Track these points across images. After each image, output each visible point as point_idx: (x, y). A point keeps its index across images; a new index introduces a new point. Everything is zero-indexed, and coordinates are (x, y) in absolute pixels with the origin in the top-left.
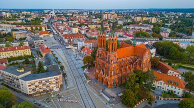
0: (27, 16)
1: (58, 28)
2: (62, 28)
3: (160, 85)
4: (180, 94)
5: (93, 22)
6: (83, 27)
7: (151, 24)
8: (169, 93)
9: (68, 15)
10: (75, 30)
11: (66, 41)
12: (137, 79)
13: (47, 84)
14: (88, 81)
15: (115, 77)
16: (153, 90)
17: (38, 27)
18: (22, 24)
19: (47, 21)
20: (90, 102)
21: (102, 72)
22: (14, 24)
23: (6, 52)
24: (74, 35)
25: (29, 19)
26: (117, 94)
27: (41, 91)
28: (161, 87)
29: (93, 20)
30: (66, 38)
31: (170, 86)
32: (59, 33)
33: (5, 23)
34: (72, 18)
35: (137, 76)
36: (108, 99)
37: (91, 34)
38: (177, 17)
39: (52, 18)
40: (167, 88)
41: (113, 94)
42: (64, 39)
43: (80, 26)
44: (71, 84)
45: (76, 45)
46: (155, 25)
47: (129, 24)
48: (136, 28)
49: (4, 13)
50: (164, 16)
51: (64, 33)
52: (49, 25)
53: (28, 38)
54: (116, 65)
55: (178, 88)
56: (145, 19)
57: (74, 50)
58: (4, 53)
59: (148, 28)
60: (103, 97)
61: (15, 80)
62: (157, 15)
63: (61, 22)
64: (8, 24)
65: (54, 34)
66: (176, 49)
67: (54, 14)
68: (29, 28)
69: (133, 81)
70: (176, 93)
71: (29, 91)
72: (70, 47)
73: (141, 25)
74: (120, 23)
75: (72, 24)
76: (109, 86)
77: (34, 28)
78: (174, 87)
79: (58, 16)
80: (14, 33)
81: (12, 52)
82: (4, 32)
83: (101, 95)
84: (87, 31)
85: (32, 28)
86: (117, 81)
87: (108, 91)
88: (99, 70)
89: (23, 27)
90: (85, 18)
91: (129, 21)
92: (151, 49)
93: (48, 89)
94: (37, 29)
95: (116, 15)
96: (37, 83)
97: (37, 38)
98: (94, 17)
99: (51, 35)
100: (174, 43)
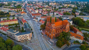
0: (15, 4)
1: (29, 10)
2: (30, 10)
3: (73, 38)
4: (81, 42)
5: (45, 7)
6: (40, 10)
7: (72, 8)
8: (76, 41)
9: (33, 3)
10: (37, 11)
11: (33, 16)
12: (63, 36)
13: (26, 37)
14: (43, 36)
15: (54, 35)
16: (70, 40)
17: (20, 10)
18: (13, 8)
19: (24, 6)
20: (43, 44)
21: (48, 32)
22: (9, 8)
23: (8, 22)
24: (36, 14)
25: (16, 5)
26: (55, 42)
27: (23, 40)
28: (73, 39)
29: (45, 6)
30: (33, 15)
31: (77, 39)
32: (30, 12)
33: (5, 8)
34: (35, 5)
35: (63, 34)
36: (51, 44)
37: (44, 13)
38: (84, 4)
39: (26, 4)
40: (76, 39)
41: (53, 42)
42: (32, 16)
43: (39, 9)
44: (35, 37)
45: (37, 19)
46: (73, 8)
47: (61, 8)
48: (64, 10)
49: (4, 2)
50: (78, 4)
51: (32, 13)
52: (25, 8)
53: (16, 15)
54: (54, 29)
55: (80, 40)
56: (69, 5)
57: (36, 21)
58: (7, 22)
59: (70, 10)
60: (49, 43)
61: (13, 35)
62: (75, 3)
63: (30, 7)
64: (7, 8)
65: (27, 13)
66: (82, 21)
67: (27, 3)
68: (16, 10)
69: (61, 36)
70: (80, 42)
71: (19, 40)
72: (34, 19)
73: (67, 9)
74: (57, 7)
75: (35, 8)
76: (51, 38)
77: (18, 10)
78: (79, 39)
79: (28, 4)
80: (10, 13)
81: (10, 22)
82: (5, 12)
83: (48, 42)
84: (42, 12)
85: (17, 10)
86: (55, 36)
87: (51, 40)
88: (47, 31)
89: (13, 10)
90: (41, 5)
91: (61, 6)
92: (70, 21)
93: (26, 39)
94: (19, 10)
95: (55, 3)
96: (22, 37)
97: (20, 15)
98: (45, 4)
99: (26, 14)
100: (81, 18)
